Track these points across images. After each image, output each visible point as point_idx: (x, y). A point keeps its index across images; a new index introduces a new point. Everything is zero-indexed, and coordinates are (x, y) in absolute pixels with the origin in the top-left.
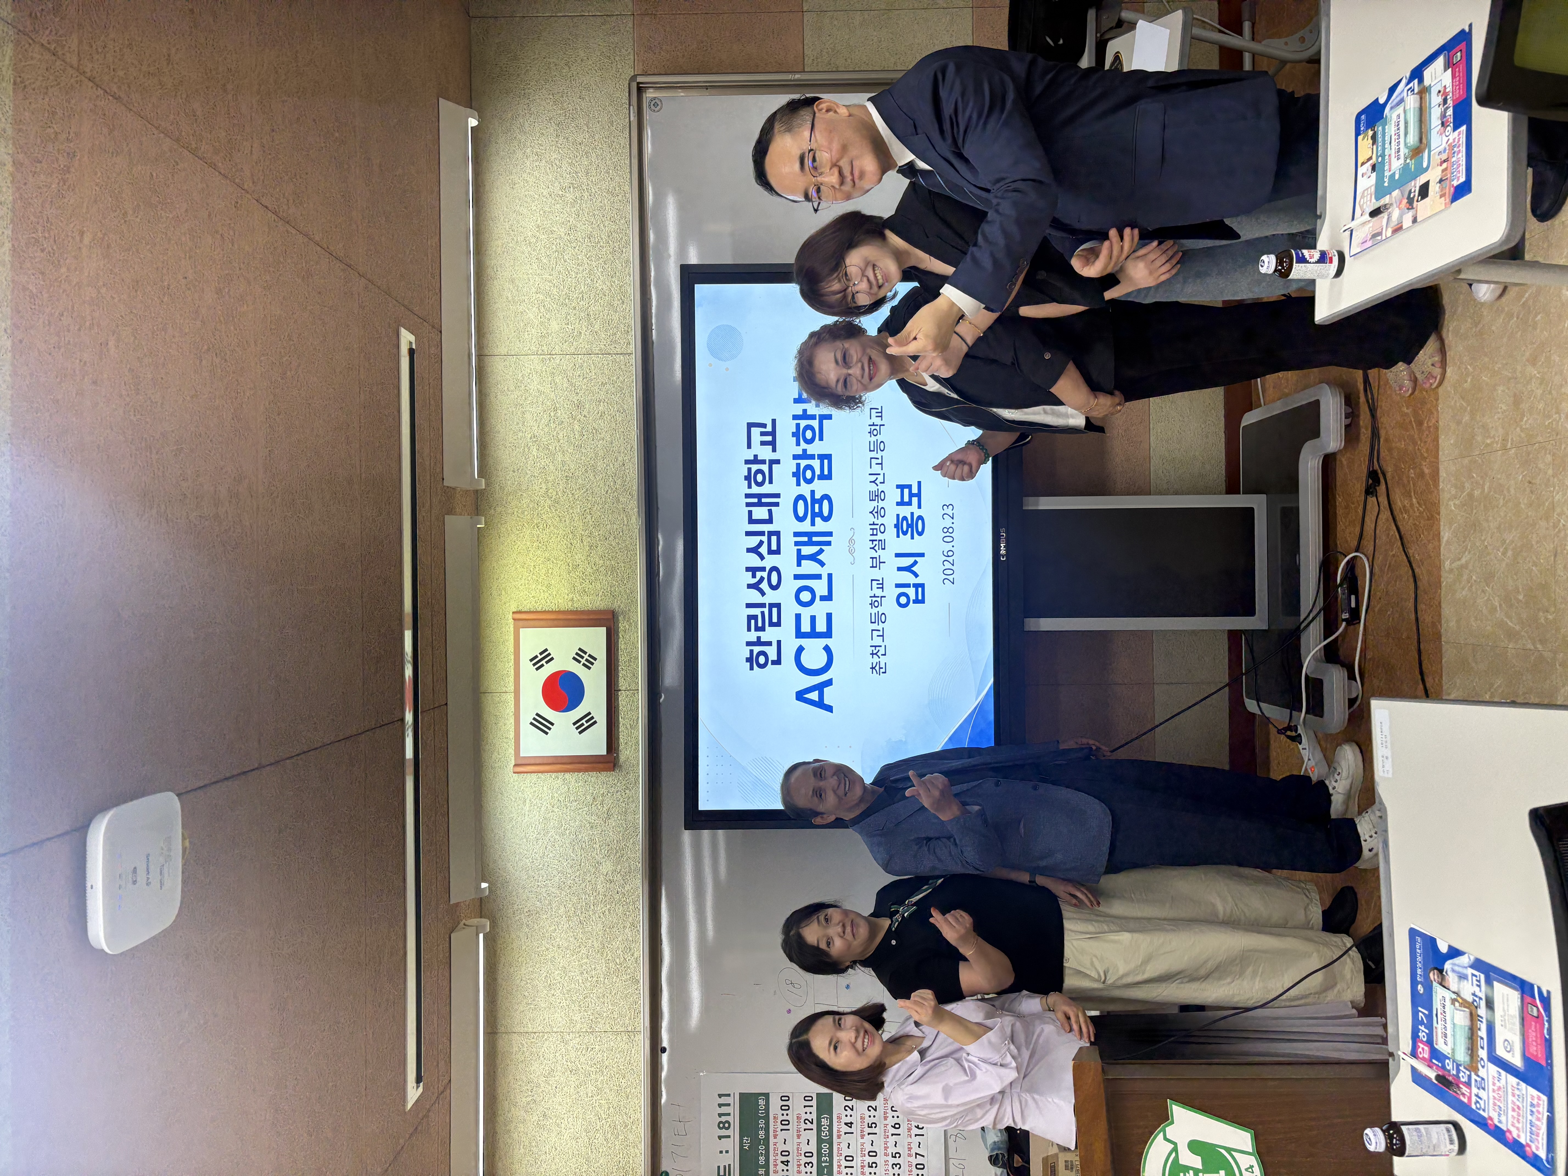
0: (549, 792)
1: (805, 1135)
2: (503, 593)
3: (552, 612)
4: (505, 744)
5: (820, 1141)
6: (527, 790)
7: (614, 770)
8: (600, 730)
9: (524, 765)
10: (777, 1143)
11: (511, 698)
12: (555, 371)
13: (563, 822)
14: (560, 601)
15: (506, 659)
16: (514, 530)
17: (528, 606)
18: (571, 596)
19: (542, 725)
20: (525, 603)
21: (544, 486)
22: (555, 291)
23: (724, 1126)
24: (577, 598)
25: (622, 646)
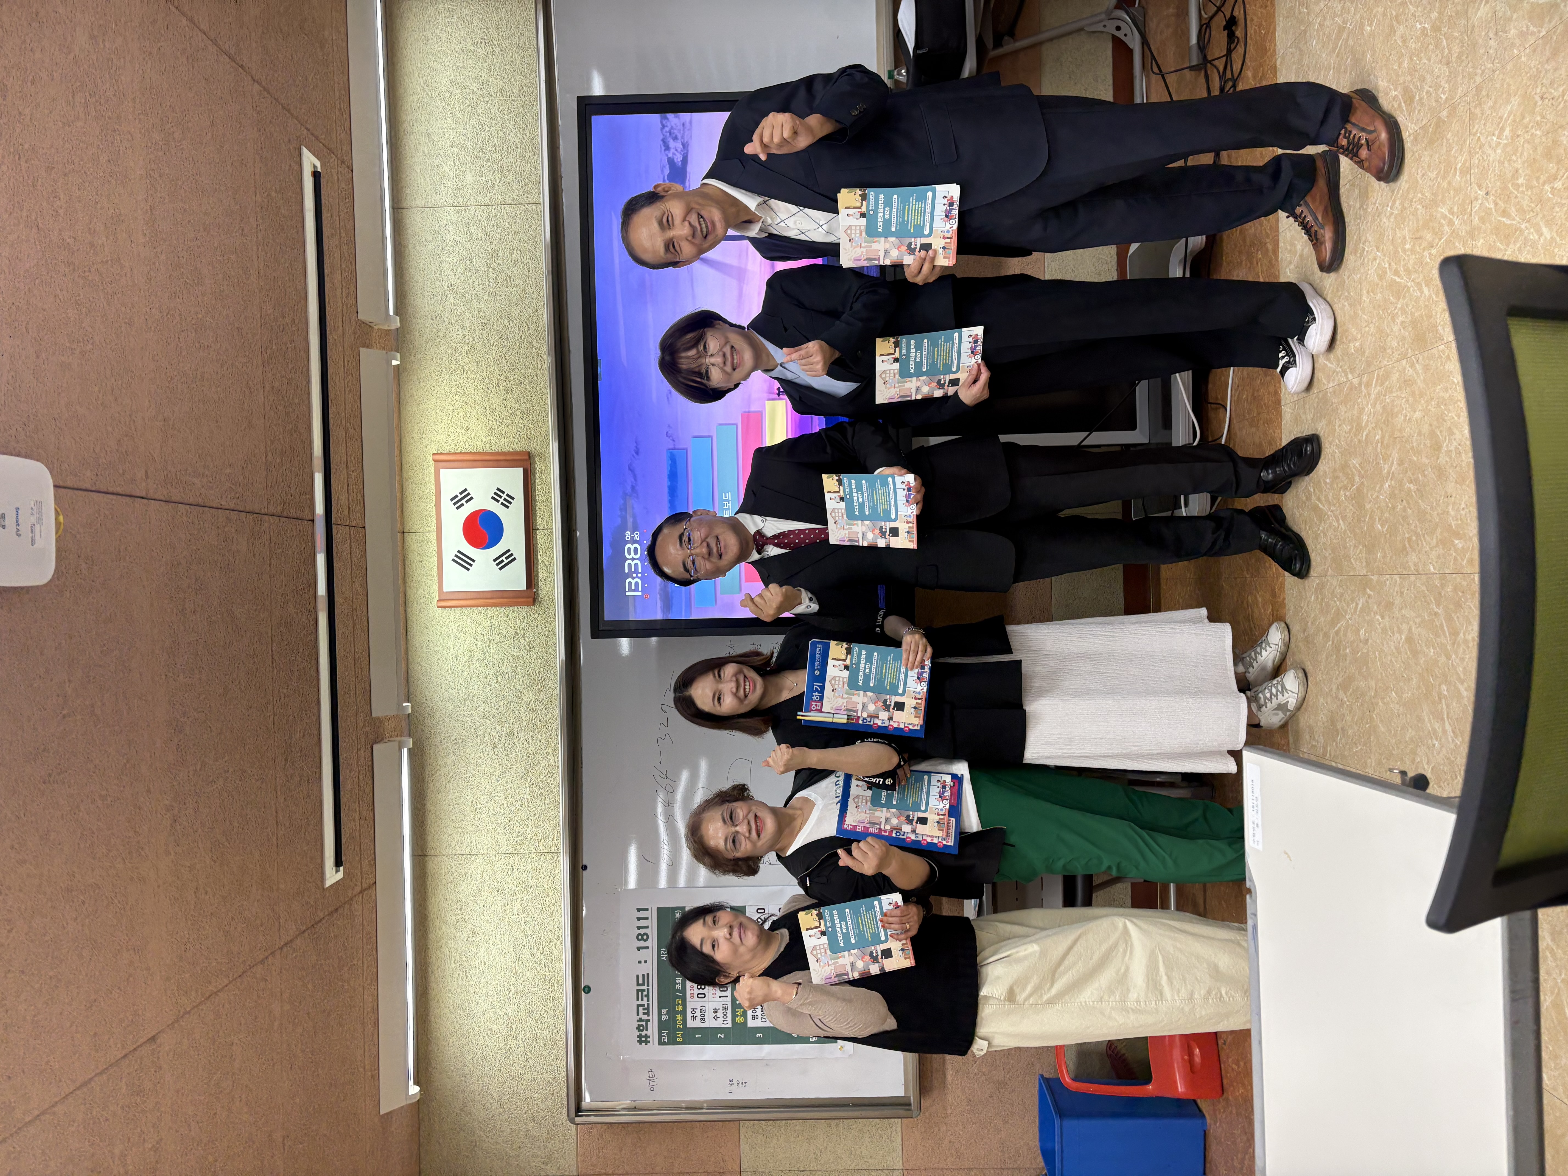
0: (473, 626)
2: (424, 436)
3: (471, 453)
4: (428, 581)
6: (451, 624)
7: (534, 604)
8: (519, 566)
9: (448, 601)
11: (433, 536)
12: (470, 222)
13: (487, 654)
14: (478, 443)
15: (428, 500)
16: (433, 375)
17: (447, 446)
18: (488, 438)
19: (463, 561)
20: (445, 445)
21: (460, 332)
22: (469, 144)
23: (642, 937)
24: (494, 440)
25: (538, 487)
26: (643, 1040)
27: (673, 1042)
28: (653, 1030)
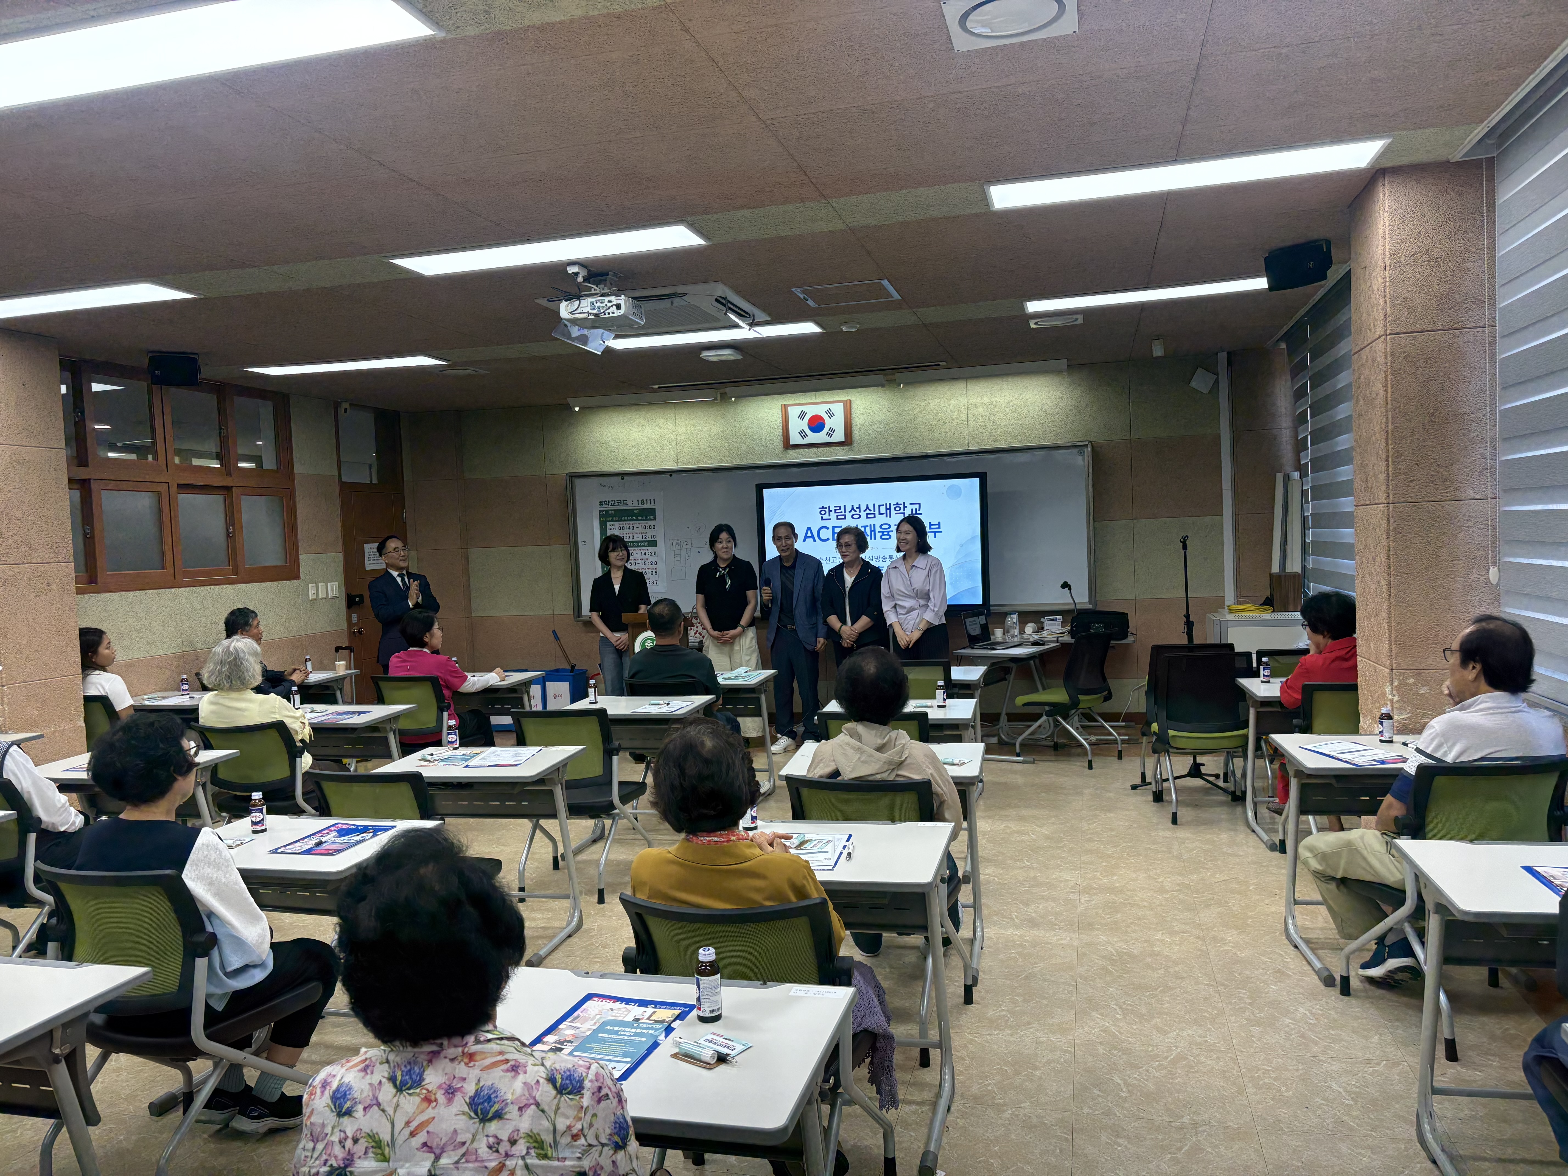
0: (774, 421)
1: (640, 536)
2: (859, 396)
3: (851, 417)
4: (793, 400)
5: (638, 542)
6: (774, 411)
7: (784, 449)
8: (800, 441)
9: (785, 408)
10: (636, 524)
11: (813, 400)
12: (959, 411)
13: (762, 427)
14: (856, 420)
15: (830, 398)
17: (854, 406)
19: (802, 415)
21: (907, 409)
22: (997, 409)
23: (643, 501)
24: (858, 427)
25: (837, 448)
26: (601, 504)
27: (601, 516)
28: (605, 507)
